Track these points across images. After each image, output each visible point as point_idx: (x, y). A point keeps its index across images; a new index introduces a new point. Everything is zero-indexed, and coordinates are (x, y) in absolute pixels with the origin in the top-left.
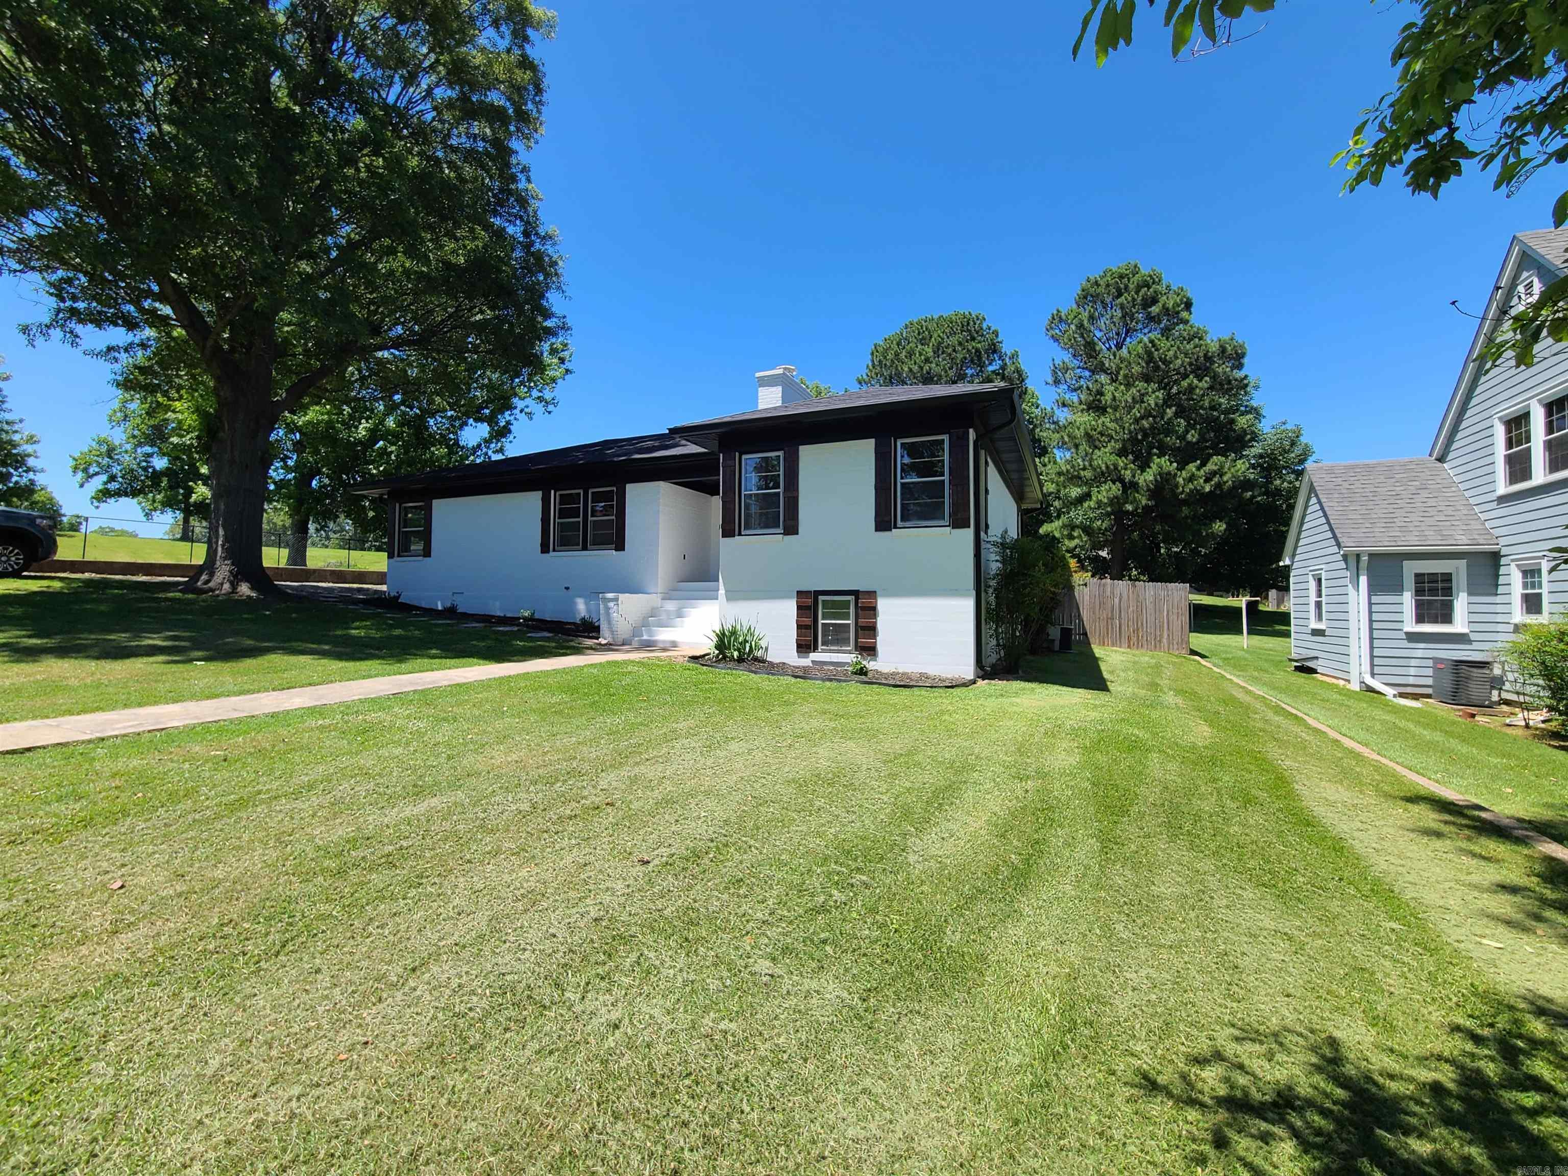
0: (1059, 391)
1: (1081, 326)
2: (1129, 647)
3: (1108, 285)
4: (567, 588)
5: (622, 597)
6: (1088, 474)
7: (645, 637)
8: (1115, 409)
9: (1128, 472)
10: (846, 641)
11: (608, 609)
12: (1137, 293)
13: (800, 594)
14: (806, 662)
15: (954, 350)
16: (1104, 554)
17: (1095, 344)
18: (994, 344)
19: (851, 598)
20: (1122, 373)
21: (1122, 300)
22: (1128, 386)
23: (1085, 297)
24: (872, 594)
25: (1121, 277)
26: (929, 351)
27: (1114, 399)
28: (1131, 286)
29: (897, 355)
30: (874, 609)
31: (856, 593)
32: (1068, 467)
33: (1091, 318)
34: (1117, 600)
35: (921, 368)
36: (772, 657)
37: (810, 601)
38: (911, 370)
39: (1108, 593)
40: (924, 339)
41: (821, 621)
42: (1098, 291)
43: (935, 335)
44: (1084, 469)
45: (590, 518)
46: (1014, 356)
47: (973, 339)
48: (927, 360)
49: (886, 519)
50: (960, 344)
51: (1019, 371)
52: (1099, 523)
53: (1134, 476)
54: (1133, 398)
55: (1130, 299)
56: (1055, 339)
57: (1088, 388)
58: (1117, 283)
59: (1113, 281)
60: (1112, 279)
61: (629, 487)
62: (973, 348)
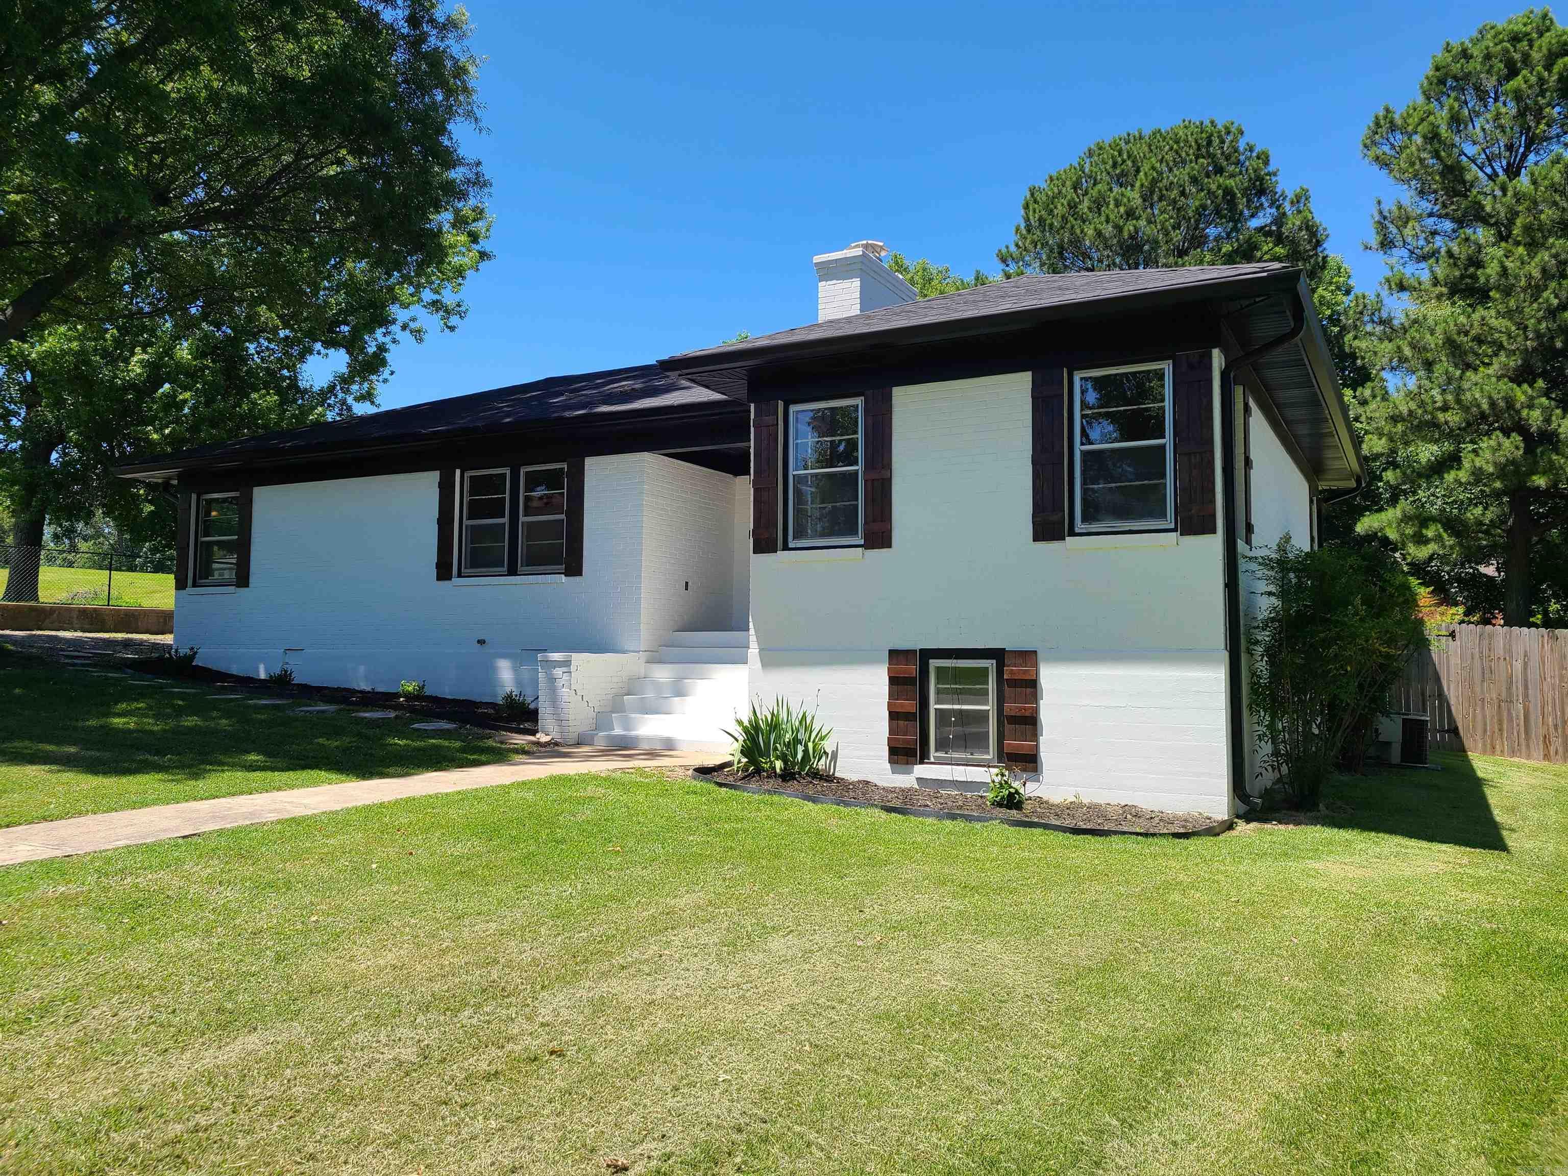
0: (1393, 260)
1: (1433, 137)
2: (1547, 757)
3: (1488, 57)
4: (481, 642)
5: (578, 658)
6: (1453, 418)
7: (618, 731)
8: (1507, 292)
9: (1536, 414)
10: (980, 741)
11: (552, 680)
12: (1548, 67)
13: (895, 655)
14: (906, 780)
15: (1183, 193)
16: (1490, 570)
17: (1462, 169)
18: (1261, 179)
19: (990, 664)
20: (1519, 222)
21: (1517, 82)
22: (1533, 246)
23: (1442, 82)
24: (1029, 657)
25: (1516, 38)
26: (1134, 196)
27: (1504, 271)
28: (1536, 56)
29: (1073, 206)
30: (1031, 685)
31: (998, 655)
32: (1413, 406)
33: (1456, 121)
34: (1518, 665)
35: (1119, 229)
36: (846, 770)
37: (913, 669)
38: (1099, 234)
39: (1500, 652)
40: (1123, 174)
41: (933, 706)
42: (1471, 66)
43: (1146, 167)
44: (1445, 408)
45: (522, 519)
46: (1301, 198)
47: (1219, 170)
48: (1130, 214)
49: (1055, 518)
50: (1194, 180)
51: (1311, 229)
52: (1478, 510)
53: (1548, 421)
54: (1544, 271)
55: (1533, 79)
56: (1382, 162)
57: (1450, 254)
58: (1508, 51)
59: (1499, 47)
60: (1496, 44)
61: (590, 462)
62: (1219, 187)
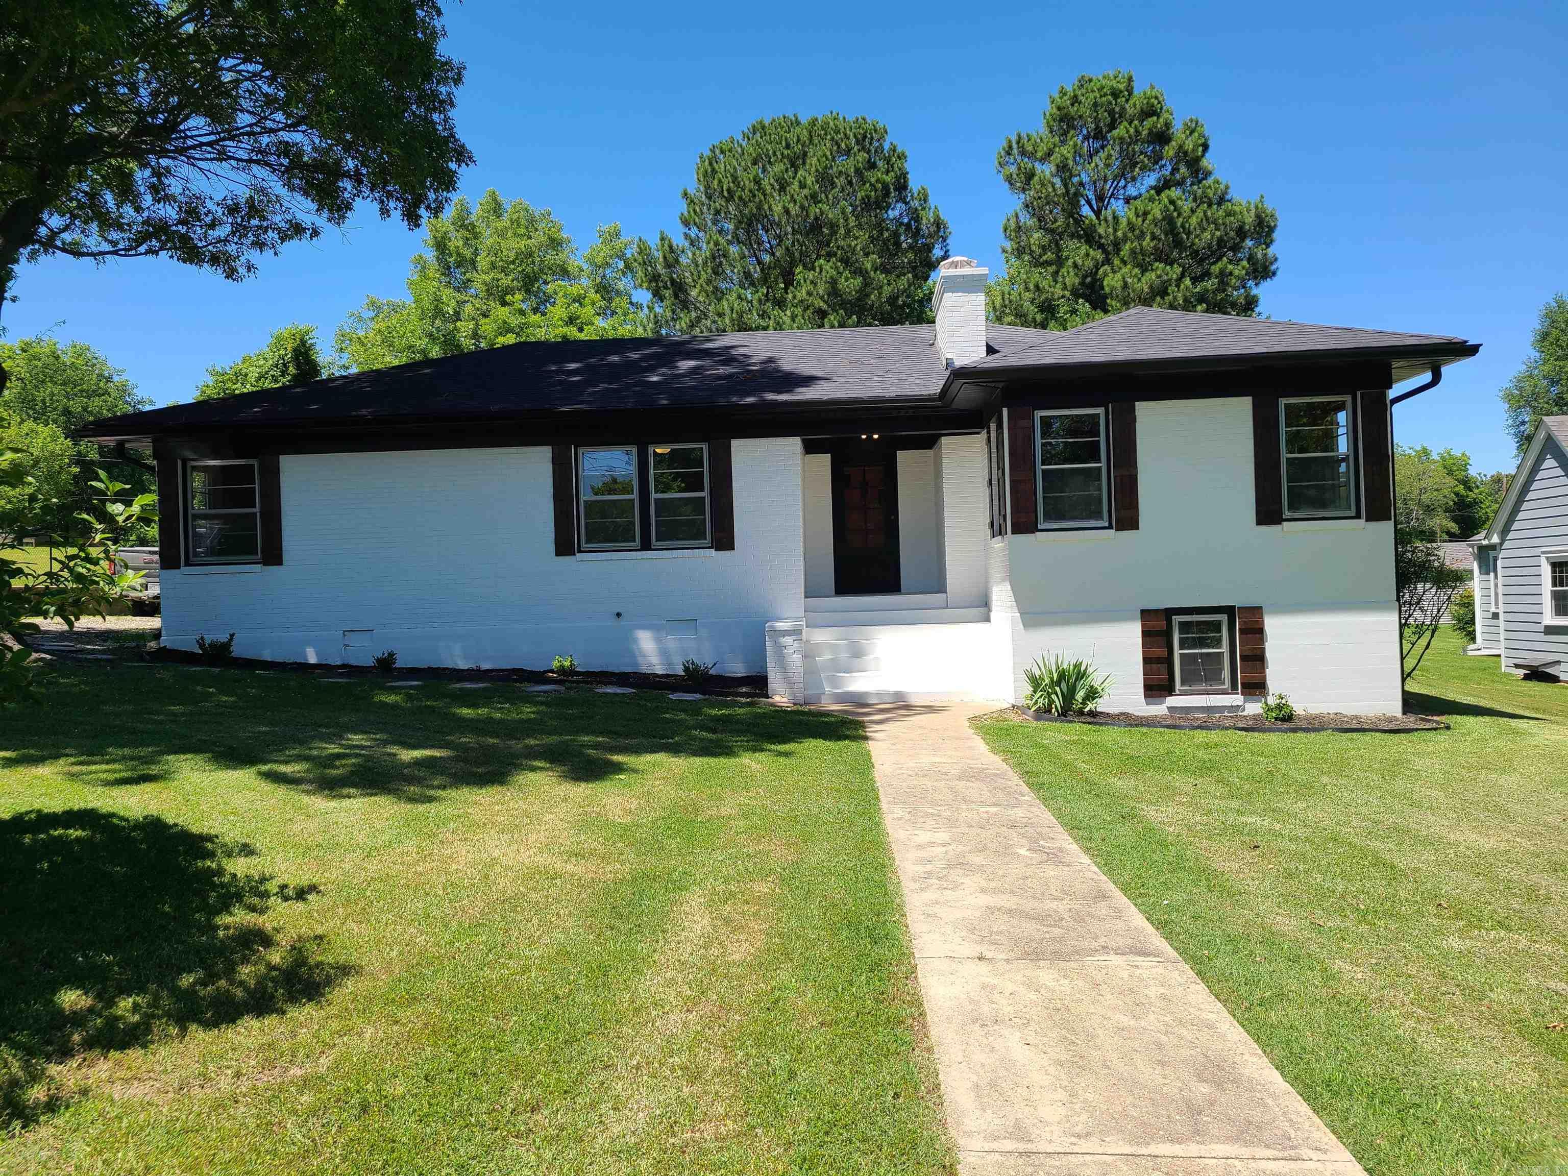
3: (1095, 105)
4: (619, 615)
10: (1218, 678)
12: (1141, 122)
13: (1146, 614)
15: (850, 183)
19: (1224, 618)
23: (1062, 120)
24: (1257, 611)
25: (1115, 94)
28: (1130, 111)
30: (1258, 632)
31: (1229, 611)
37: (1160, 624)
38: (787, 211)
41: (1177, 652)
42: (1082, 112)
45: (654, 496)
47: (872, 166)
49: (1273, 508)
50: (858, 171)
55: (1132, 130)
58: (1110, 103)
59: (1104, 99)
60: (1101, 96)
61: (736, 444)
62: (878, 181)
